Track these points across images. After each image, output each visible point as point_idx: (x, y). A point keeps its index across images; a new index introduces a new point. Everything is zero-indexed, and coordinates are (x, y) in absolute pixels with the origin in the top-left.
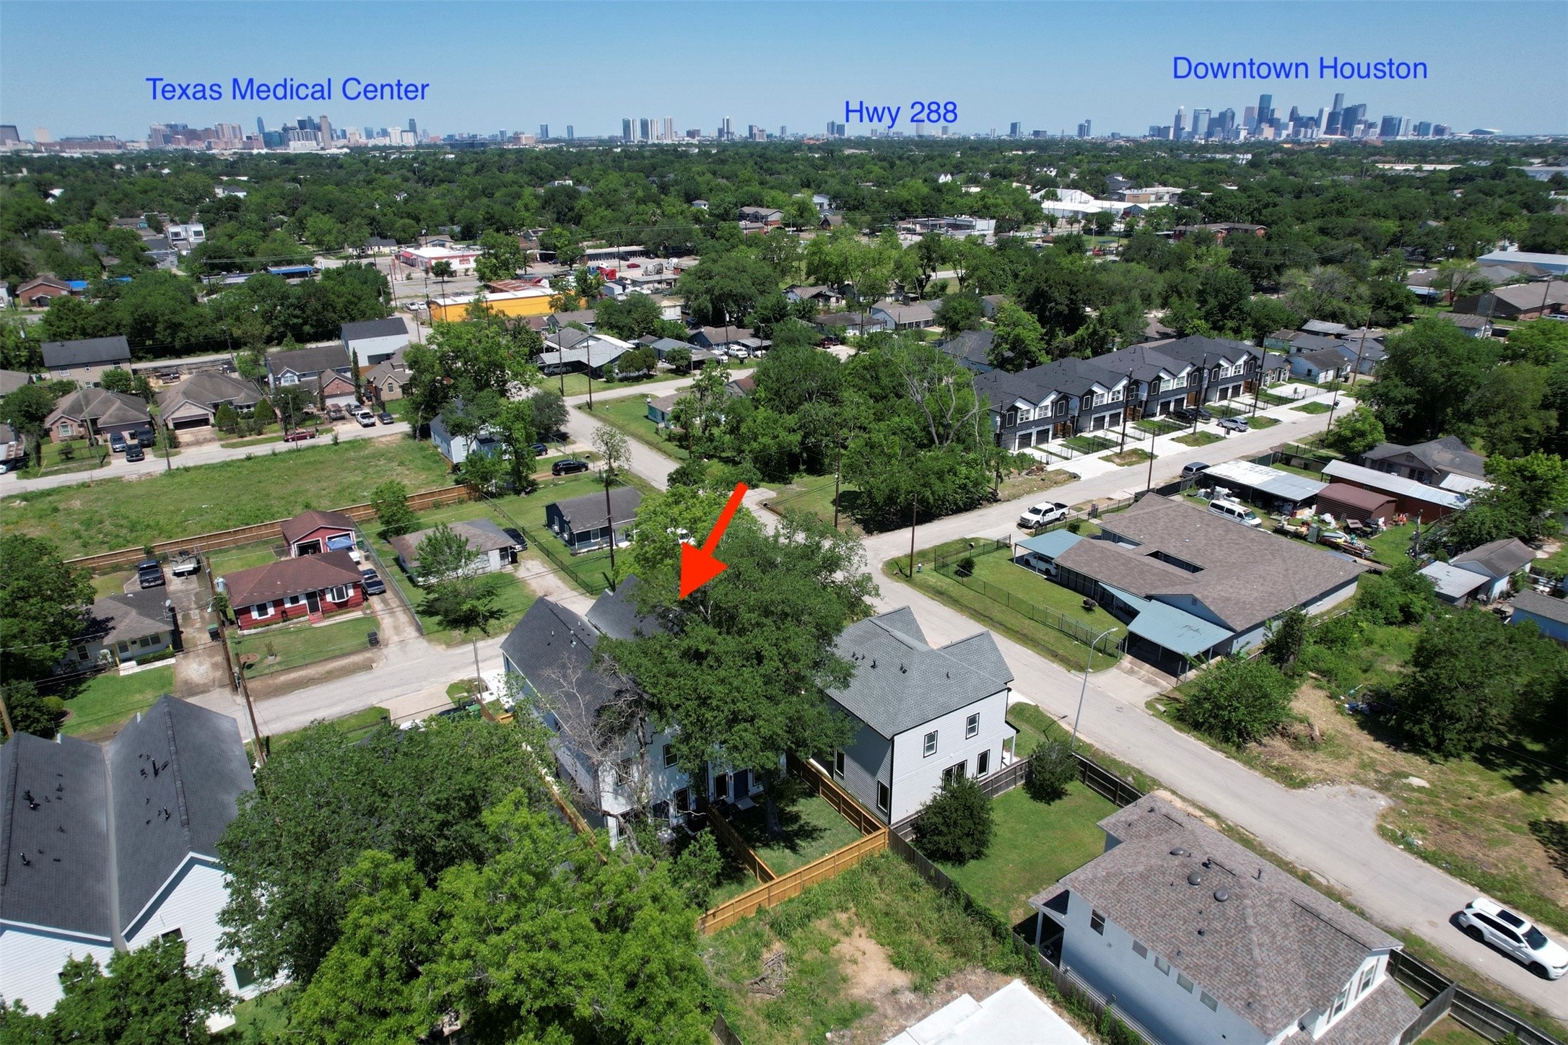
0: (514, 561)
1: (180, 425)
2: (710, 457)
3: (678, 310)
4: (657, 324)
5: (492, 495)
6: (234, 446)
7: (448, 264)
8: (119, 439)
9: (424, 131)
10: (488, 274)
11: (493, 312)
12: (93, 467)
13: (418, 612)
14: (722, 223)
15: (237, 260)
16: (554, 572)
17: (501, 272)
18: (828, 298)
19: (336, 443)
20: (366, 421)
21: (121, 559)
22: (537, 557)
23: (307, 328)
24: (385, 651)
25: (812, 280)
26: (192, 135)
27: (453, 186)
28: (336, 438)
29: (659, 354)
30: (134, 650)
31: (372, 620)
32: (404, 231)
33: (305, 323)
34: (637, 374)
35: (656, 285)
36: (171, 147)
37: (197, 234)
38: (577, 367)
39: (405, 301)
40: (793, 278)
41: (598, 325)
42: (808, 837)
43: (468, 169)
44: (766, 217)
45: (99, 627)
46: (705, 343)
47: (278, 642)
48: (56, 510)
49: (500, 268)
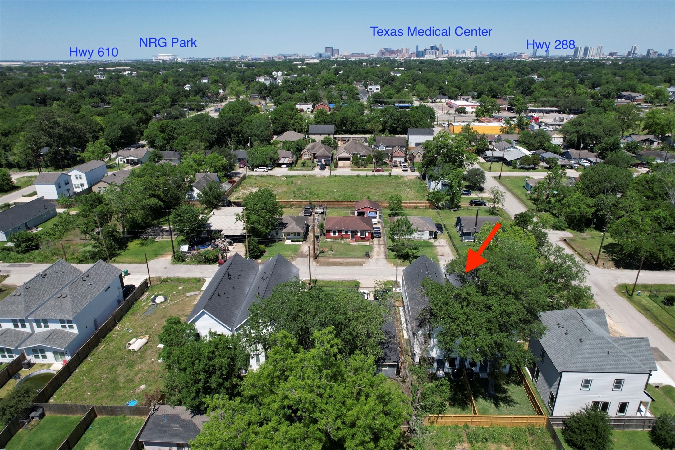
0: (435, 237)
1: (341, 159)
2: (546, 211)
3: (562, 140)
4: (547, 144)
5: (439, 208)
6: (355, 170)
7: (464, 109)
8: (320, 161)
9: (481, 52)
10: (480, 114)
11: (472, 131)
12: (310, 170)
13: (388, 249)
14: (605, 99)
15: (385, 100)
16: (450, 246)
17: (485, 114)
18: (652, 142)
19: (390, 176)
20: (404, 169)
21: (302, 204)
22: (446, 238)
23: (398, 129)
24: (370, 260)
25: (646, 132)
26: (392, 52)
27: (482, 76)
28: (390, 173)
29: (543, 159)
30: (291, 236)
31: (371, 247)
32: (453, 93)
33: (398, 127)
34: (528, 166)
35: (557, 127)
36: (384, 57)
37: (377, 89)
38: (501, 159)
39: (441, 122)
40: (633, 130)
41: (519, 142)
42: (507, 403)
43: (492, 68)
44: (635, 97)
45: (283, 225)
46: (569, 157)
47: (335, 246)
48: (292, 183)
49: (485, 112)
